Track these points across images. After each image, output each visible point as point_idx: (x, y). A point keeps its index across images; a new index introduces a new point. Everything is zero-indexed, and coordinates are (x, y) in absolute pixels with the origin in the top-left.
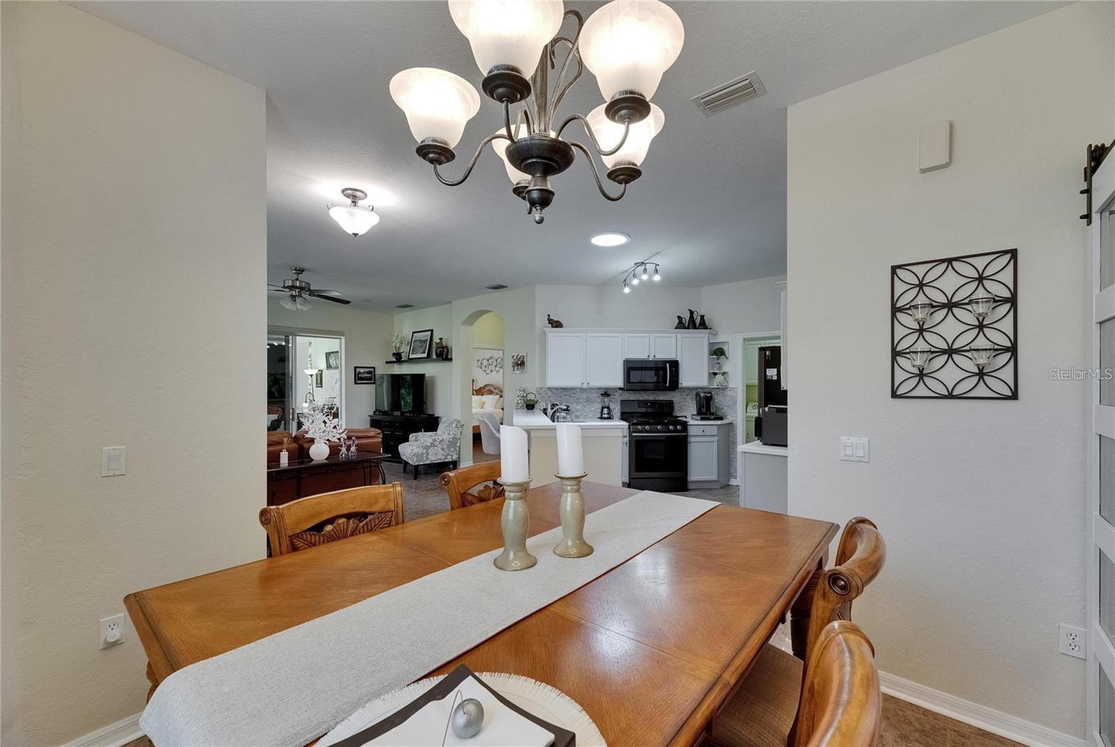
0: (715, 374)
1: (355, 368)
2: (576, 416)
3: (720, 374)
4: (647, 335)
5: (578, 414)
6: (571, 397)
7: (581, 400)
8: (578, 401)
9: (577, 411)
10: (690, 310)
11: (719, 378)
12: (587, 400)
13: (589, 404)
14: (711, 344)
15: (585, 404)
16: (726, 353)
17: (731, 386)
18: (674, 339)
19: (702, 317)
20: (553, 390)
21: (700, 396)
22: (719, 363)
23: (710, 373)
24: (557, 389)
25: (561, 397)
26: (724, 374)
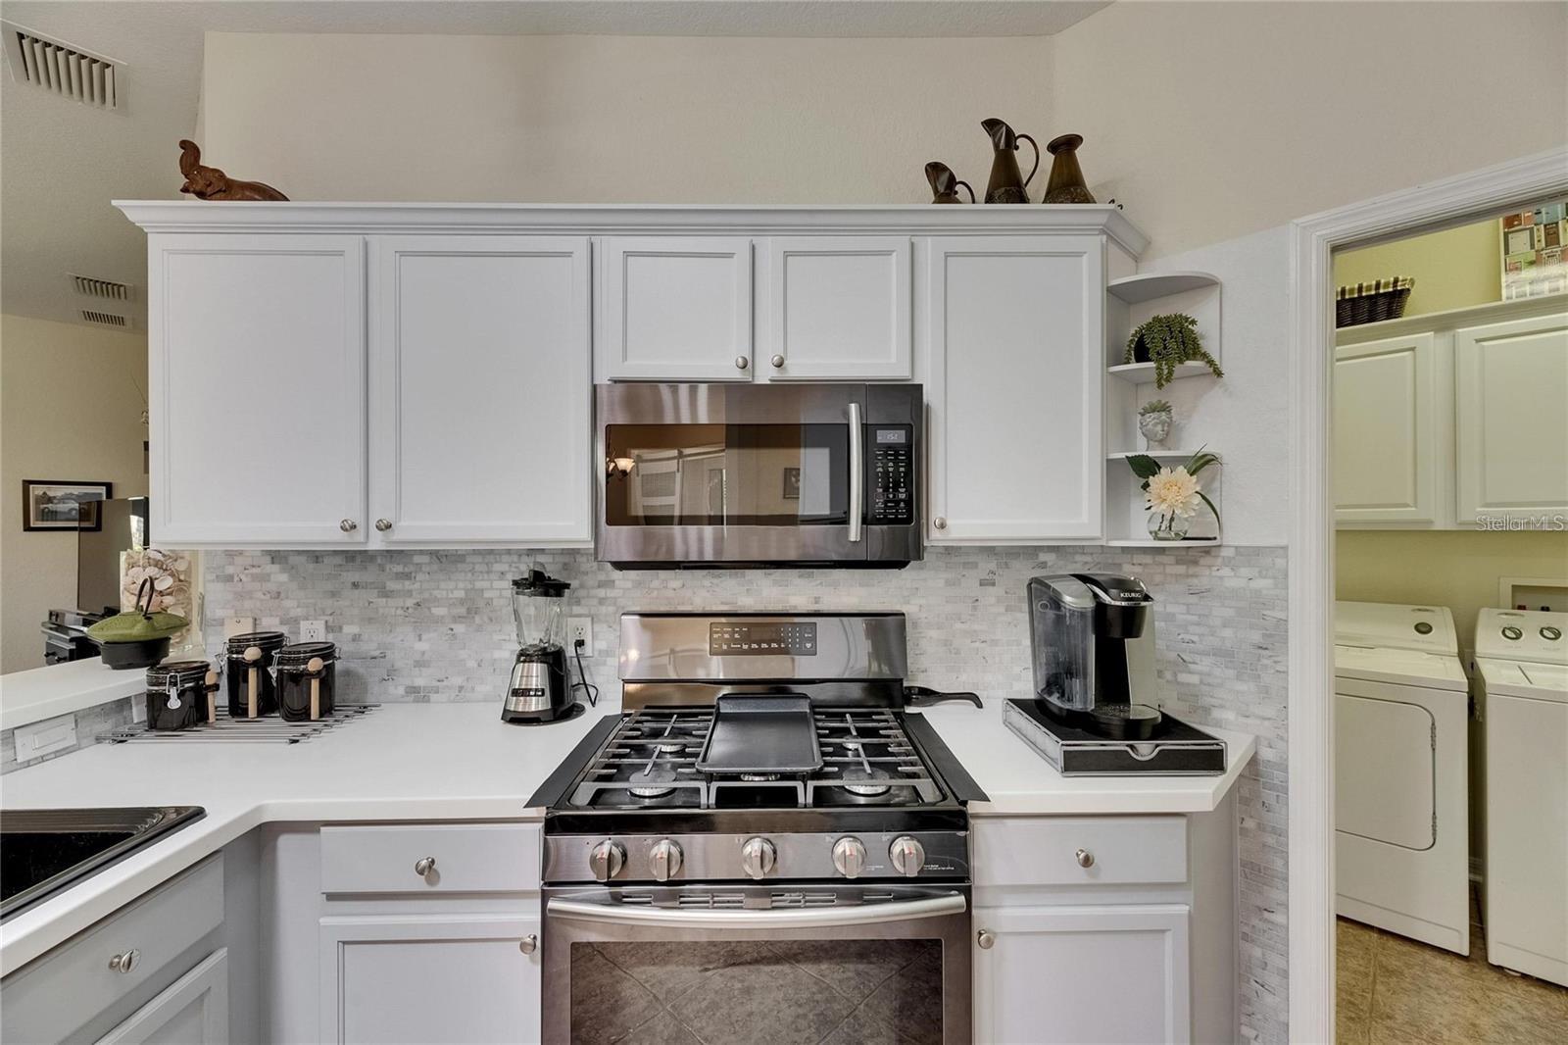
0: (1146, 467)
1: (27, 484)
2: (413, 690)
3: (1175, 461)
4: (739, 245)
5: (419, 682)
6: (385, 594)
7: (439, 611)
8: (420, 615)
9: (420, 664)
10: (992, 125)
11: (1173, 488)
12: (471, 609)
13: (479, 629)
14: (1119, 297)
15: (459, 628)
16: (1209, 345)
17: (1237, 533)
18: (895, 267)
19: (1064, 147)
20: (293, 560)
21: (1056, 603)
22: (1165, 408)
23: (1111, 463)
24: (316, 557)
25: (333, 594)
26: (1201, 464)
